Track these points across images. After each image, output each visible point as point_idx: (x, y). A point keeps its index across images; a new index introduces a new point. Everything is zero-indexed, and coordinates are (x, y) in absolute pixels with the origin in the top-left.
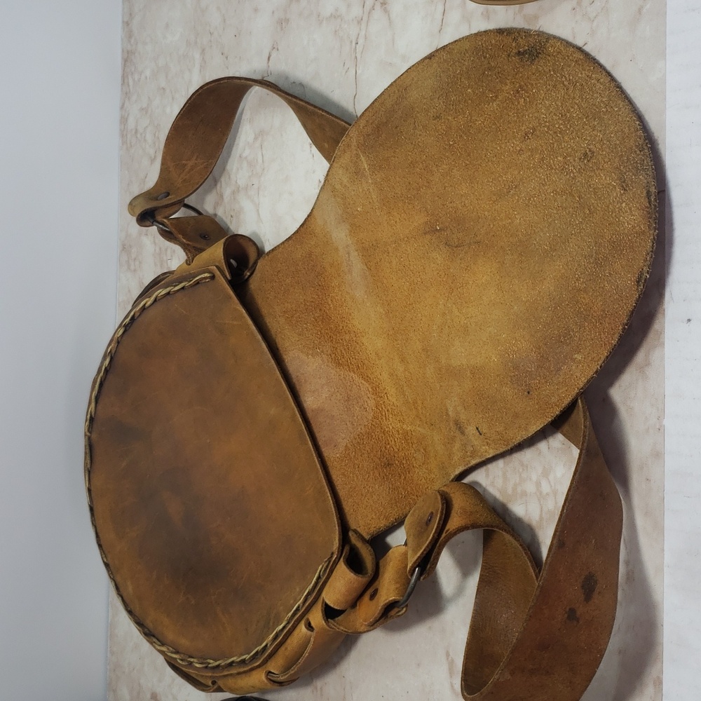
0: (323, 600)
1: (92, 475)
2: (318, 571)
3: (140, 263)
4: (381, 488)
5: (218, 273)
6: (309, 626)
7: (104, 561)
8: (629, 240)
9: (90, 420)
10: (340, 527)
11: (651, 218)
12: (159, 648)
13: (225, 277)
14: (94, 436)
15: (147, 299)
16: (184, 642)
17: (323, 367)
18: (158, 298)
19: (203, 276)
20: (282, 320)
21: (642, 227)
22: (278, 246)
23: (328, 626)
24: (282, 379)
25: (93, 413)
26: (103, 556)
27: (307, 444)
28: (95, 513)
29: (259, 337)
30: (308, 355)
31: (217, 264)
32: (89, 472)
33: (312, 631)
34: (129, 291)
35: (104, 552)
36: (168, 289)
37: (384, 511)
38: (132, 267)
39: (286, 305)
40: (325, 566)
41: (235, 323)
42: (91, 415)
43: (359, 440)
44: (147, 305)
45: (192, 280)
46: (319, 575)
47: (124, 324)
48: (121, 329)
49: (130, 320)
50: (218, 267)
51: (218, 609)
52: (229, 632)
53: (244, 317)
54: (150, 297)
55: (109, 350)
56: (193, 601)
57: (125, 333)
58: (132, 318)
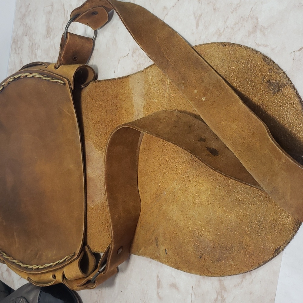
0: (63, 272)
2: (66, 257)
3: (22, 50)
4: (106, 233)
5: (67, 84)
6: (54, 277)
8: (281, 228)
10: (83, 243)
11: (296, 225)
15: (29, 74)
17: (101, 159)
19: (59, 81)
20: (91, 123)
21: (290, 226)
22: (103, 80)
23: (63, 281)
27: (82, 193)
29: (78, 128)
30: (96, 148)
31: (69, 79)
33: (55, 279)
34: (15, 64)
36: (41, 76)
37: (103, 245)
38: (17, 52)
39: (95, 115)
40: (69, 258)
41: (68, 114)
43: (105, 205)
44: (27, 76)
45: (54, 79)
46: (65, 260)
47: (14, 77)
48: (12, 78)
49: (18, 78)
50: (68, 81)
51: (15, 234)
52: (17, 246)
53: (74, 114)
54: (31, 73)
55: (3, 84)
56: (5, 224)
57: (14, 81)
58: (19, 77)
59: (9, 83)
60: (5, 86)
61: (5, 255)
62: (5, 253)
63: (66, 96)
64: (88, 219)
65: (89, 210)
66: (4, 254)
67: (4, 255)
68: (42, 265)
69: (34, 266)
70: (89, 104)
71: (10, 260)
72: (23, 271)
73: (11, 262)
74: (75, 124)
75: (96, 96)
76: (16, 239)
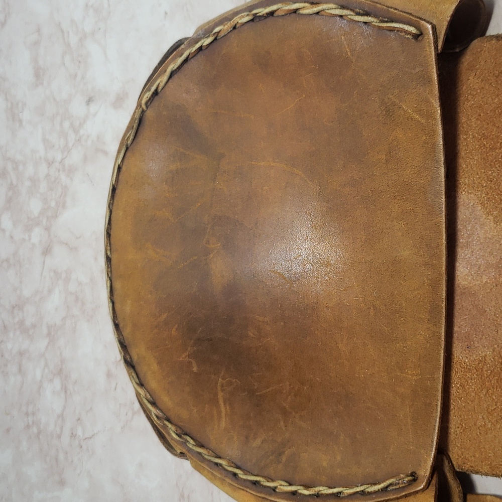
1: (128, 154)
5: (432, 37)
7: (106, 254)
9: (153, 93)
12: (136, 386)
13: (436, 48)
14: (150, 114)
15: (307, 5)
16: (166, 400)
18: (322, 13)
19: (407, 27)
24: (444, 229)
25: (160, 88)
26: (109, 248)
28: (116, 198)
31: (434, 22)
32: (127, 148)
35: (110, 244)
40: (401, 485)
42: (157, 88)
44: (301, 12)
45: (387, 22)
46: (387, 487)
47: (255, 12)
48: (248, 15)
49: (267, 14)
50: (434, 28)
51: (220, 395)
52: (223, 424)
53: (435, 119)
54: (312, 3)
55: (217, 30)
56: (195, 369)
57: (251, 23)
58: (272, 14)
59: (234, 28)
60: (222, 34)
61: (192, 442)
62: (192, 438)
63: (417, 70)
64: (453, 390)
65: (455, 367)
66: (188, 439)
67: (188, 442)
68: (307, 487)
69: (281, 485)
70: (474, 95)
71: (206, 457)
72: (245, 489)
73: (210, 461)
74: (434, 145)
75: (497, 75)
76: (223, 409)
